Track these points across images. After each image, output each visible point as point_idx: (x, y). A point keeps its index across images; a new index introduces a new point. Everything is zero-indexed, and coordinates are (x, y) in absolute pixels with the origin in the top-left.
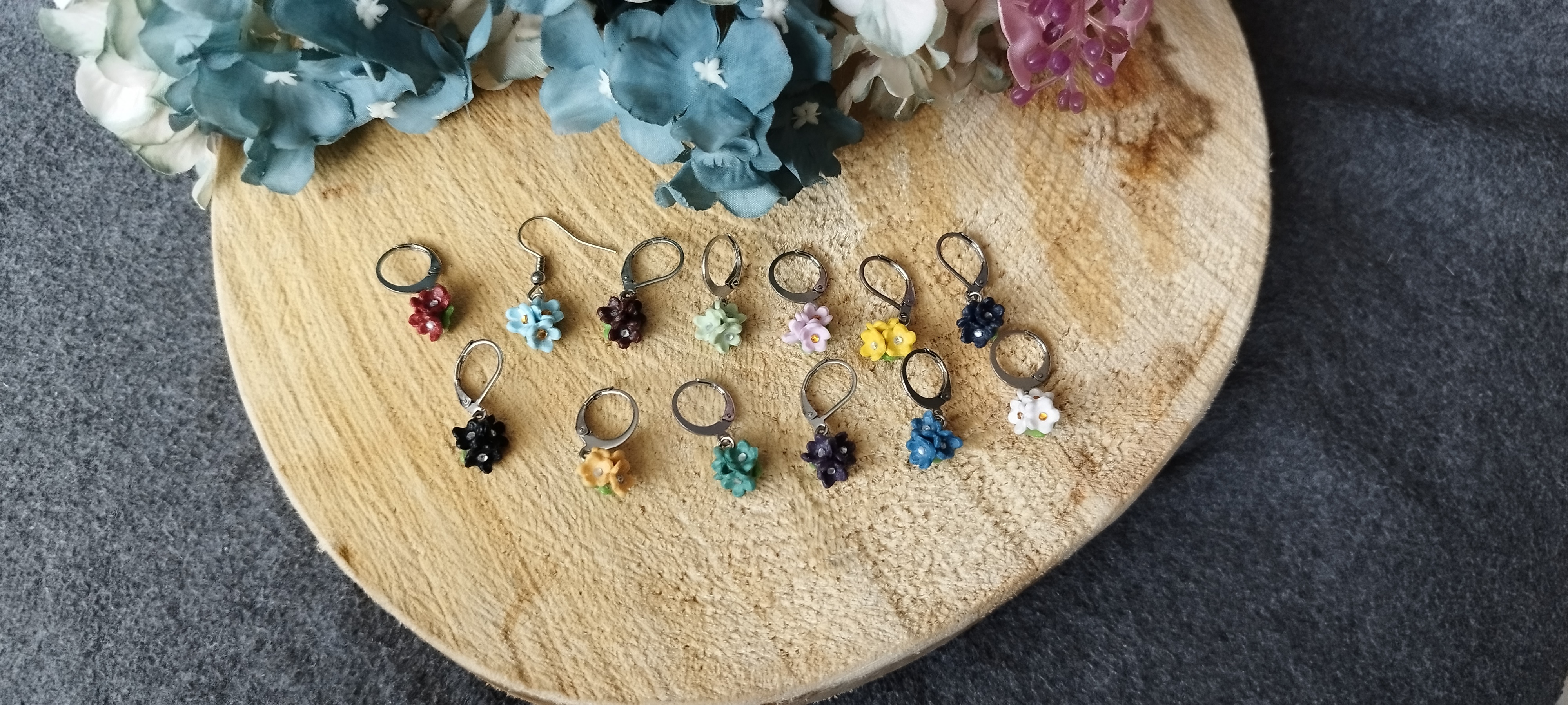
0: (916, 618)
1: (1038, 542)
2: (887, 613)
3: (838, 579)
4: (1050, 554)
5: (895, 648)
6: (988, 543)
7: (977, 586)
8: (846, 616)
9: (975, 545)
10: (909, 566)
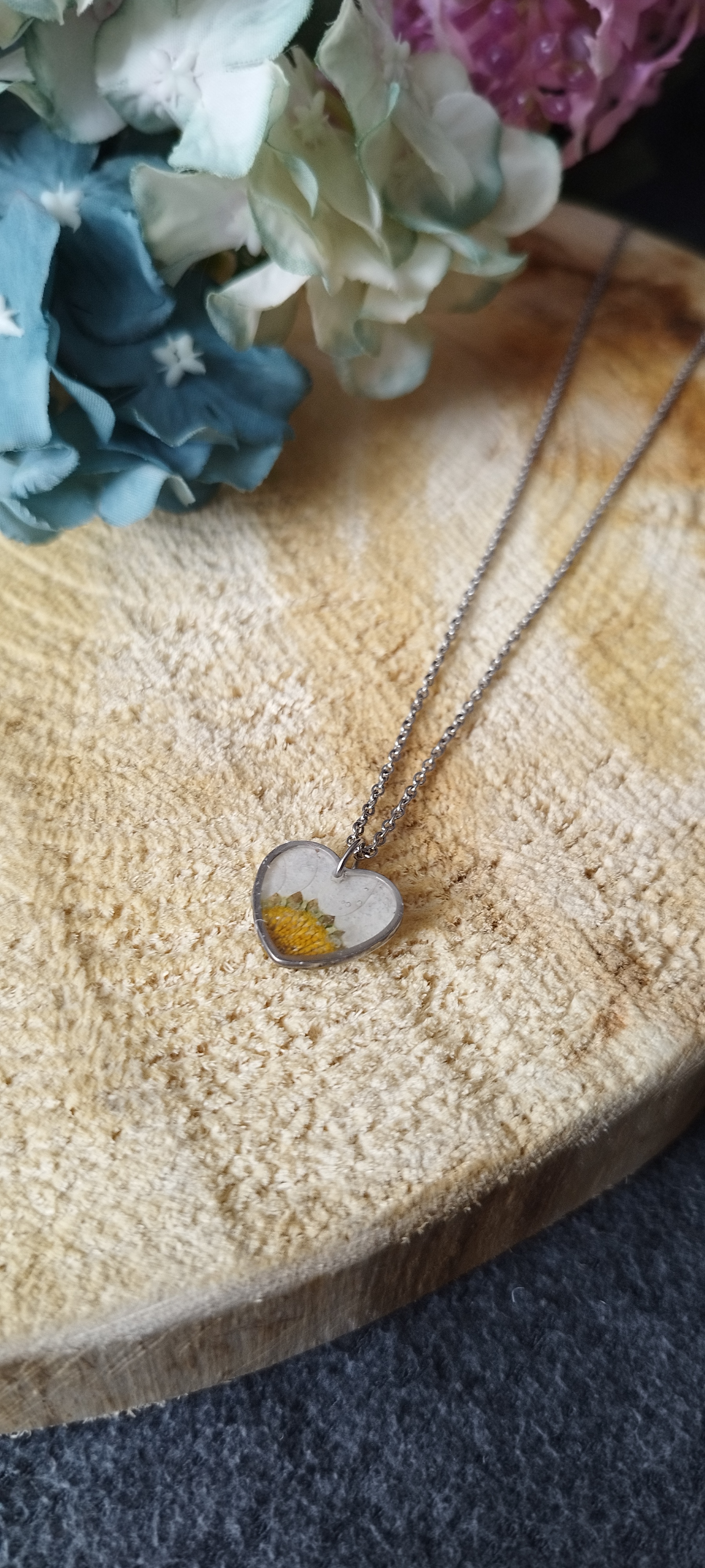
0: (260, 1224)
1: (527, 1100)
2: (199, 1208)
3: (115, 1136)
4: (550, 1123)
5: (205, 1282)
6: (427, 1094)
7: (394, 1173)
8: (117, 1206)
9: (404, 1094)
10: (262, 1125)
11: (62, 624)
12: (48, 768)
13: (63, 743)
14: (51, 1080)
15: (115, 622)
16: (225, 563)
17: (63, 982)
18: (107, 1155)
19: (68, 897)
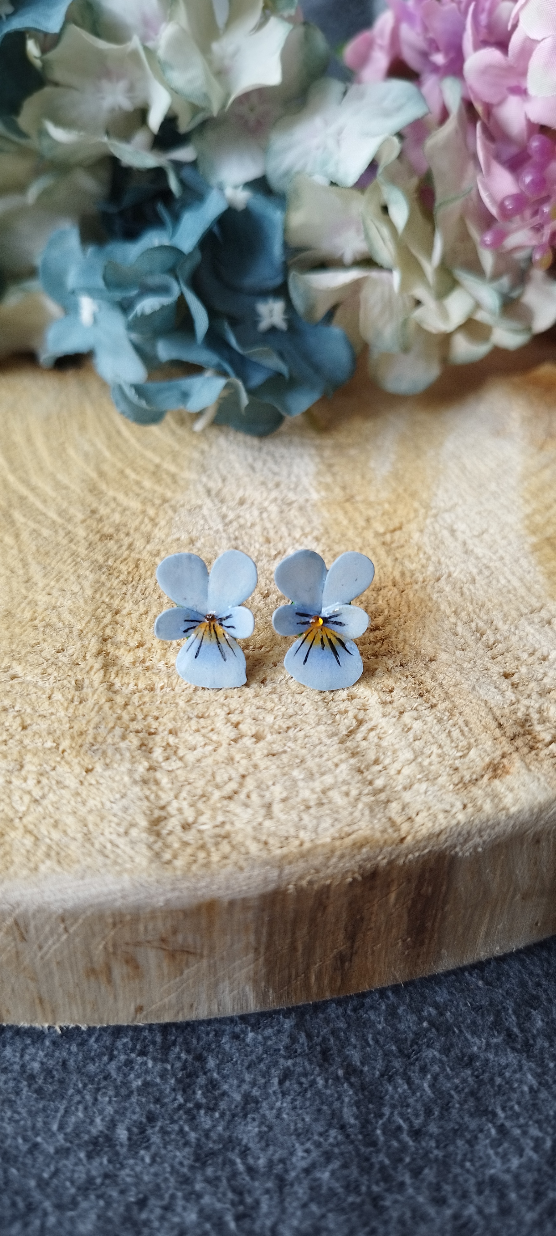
1: (415, 807)
3: (88, 771)
4: (430, 825)
6: (334, 787)
8: (73, 813)
9: (316, 784)
10: (200, 784)
11: (159, 489)
12: (122, 562)
13: (137, 551)
14: (55, 731)
15: (197, 493)
16: (285, 472)
17: (85, 676)
18: (77, 781)
19: (108, 631)
